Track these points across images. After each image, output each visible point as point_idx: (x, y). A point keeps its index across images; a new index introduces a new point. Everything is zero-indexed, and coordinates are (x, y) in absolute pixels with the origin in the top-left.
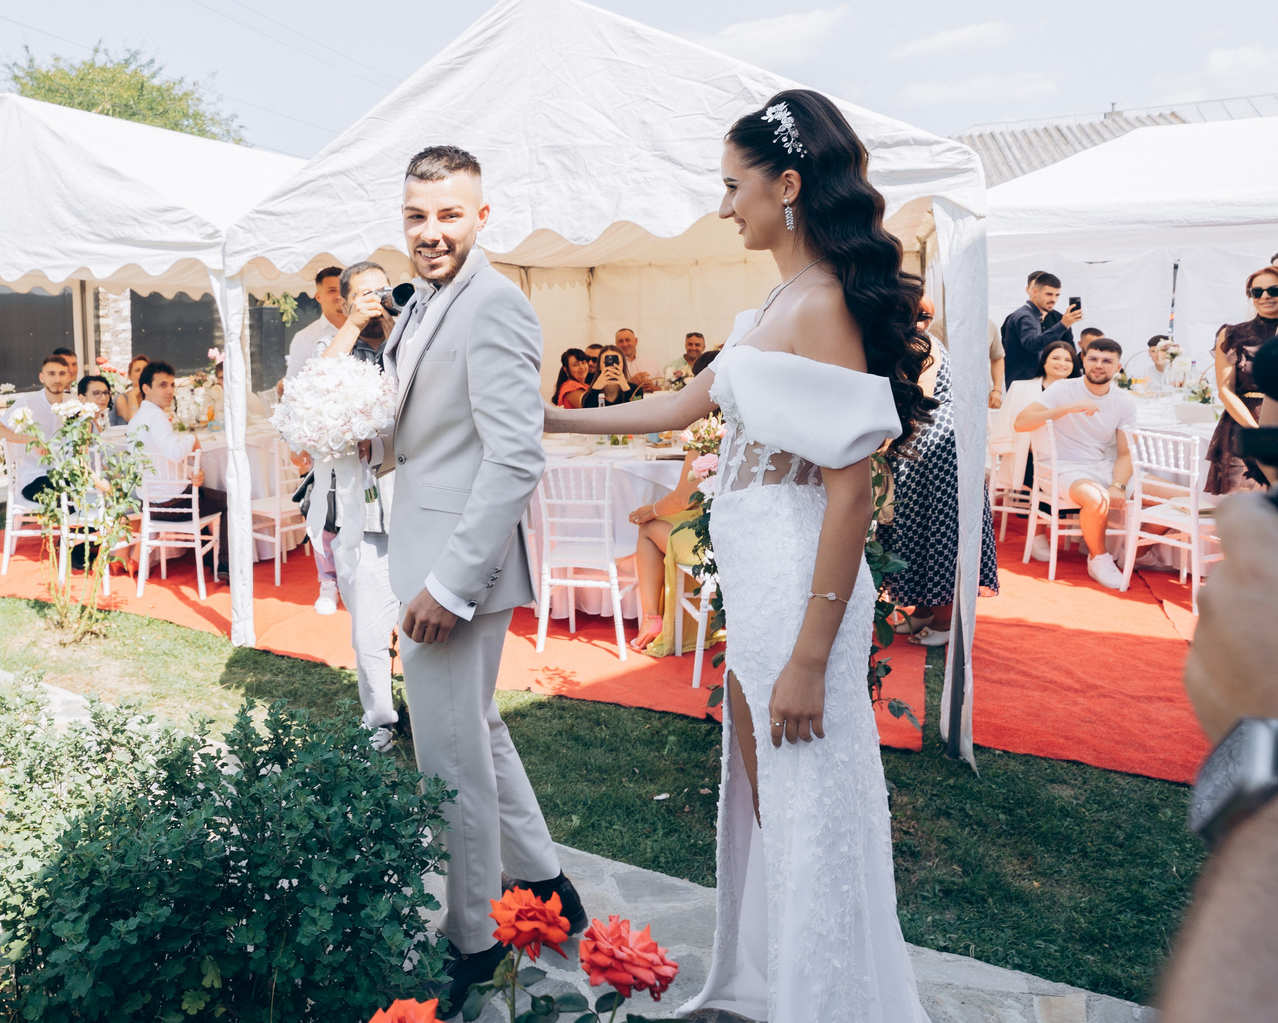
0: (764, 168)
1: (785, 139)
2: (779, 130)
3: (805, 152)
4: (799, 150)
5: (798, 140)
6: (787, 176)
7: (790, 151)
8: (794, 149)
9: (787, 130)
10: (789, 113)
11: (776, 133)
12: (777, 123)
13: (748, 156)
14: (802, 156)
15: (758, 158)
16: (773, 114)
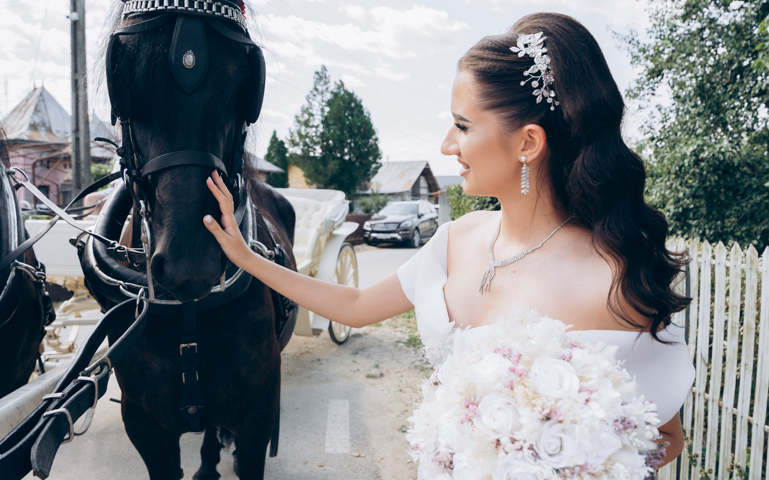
0: (504, 114)
1: (535, 84)
2: (530, 71)
3: (557, 103)
4: (549, 101)
5: (551, 87)
6: (530, 130)
7: (539, 100)
8: (545, 99)
9: (539, 73)
10: (545, 50)
11: (526, 73)
12: (529, 61)
13: (486, 95)
14: (552, 108)
15: (499, 101)
16: (526, 46)
